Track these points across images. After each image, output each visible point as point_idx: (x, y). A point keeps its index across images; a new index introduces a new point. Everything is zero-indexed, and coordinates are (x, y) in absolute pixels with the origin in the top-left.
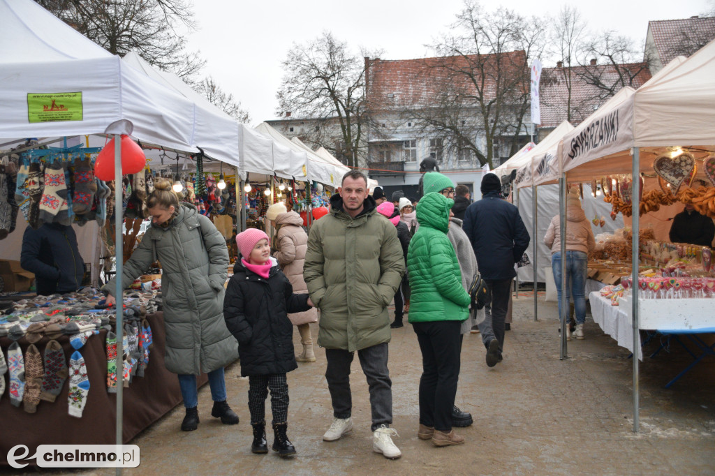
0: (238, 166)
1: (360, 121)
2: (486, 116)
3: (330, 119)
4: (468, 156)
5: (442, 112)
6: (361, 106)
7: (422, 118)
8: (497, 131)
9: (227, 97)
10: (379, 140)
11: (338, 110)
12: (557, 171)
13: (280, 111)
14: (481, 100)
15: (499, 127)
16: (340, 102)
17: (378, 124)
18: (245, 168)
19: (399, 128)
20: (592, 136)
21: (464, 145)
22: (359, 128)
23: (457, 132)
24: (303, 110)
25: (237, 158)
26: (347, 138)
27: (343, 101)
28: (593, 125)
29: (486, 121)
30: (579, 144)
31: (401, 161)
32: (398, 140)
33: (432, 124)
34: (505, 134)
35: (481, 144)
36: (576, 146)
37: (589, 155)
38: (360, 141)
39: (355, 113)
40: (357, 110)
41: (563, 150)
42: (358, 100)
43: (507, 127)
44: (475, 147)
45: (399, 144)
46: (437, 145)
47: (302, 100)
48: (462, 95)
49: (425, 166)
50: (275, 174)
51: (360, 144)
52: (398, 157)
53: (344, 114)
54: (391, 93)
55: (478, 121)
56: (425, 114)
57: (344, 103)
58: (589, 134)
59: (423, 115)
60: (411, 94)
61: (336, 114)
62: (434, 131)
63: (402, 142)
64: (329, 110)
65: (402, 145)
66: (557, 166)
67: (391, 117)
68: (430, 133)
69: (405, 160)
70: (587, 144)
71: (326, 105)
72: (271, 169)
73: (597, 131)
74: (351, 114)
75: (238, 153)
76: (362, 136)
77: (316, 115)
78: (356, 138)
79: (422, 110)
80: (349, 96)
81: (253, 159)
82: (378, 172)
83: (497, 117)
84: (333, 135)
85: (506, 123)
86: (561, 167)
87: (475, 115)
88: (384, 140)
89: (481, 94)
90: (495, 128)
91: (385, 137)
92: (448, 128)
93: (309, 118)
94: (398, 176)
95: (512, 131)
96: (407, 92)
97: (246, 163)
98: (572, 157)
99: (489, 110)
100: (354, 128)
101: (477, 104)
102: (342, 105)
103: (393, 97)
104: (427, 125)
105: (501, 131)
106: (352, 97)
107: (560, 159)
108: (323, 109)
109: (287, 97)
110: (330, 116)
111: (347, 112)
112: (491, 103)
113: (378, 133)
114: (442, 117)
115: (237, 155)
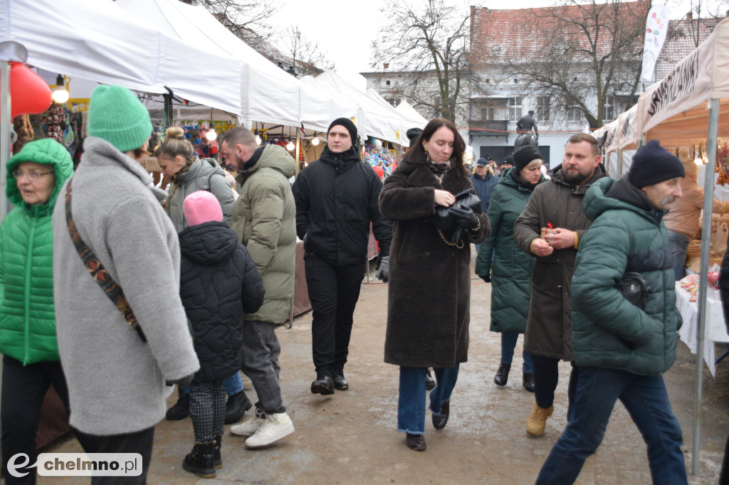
0: (240, 114)
1: (459, 75)
2: (599, 73)
3: (427, 72)
4: (578, 117)
5: (549, 67)
6: (461, 59)
7: (527, 73)
8: (611, 90)
9: (313, 45)
10: (480, 96)
11: (436, 62)
12: (636, 131)
13: (373, 61)
14: (593, 54)
15: (613, 85)
16: (439, 53)
17: (479, 79)
18: (250, 116)
19: (501, 84)
20: (672, 86)
21: (573, 104)
22: (458, 82)
23: (565, 89)
24: (398, 61)
25: (239, 104)
26: (444, 93)
27: (442, 53)
28: (674, 74)
29: (599, 78)
30: (659, 97)
31: (504, 119)
32: (502, 97)
33: (537, 79)
34: (619, 93)
35: (592, 104)
36: (656, 100)
37: (666, 112)
38: (458, 97)
39: (455, 65)
40: (457, 63)
41: (644, 106)
42: (458, 51)
43: (622, 85)
44: (584, 107)
45: (502, 102)
46: (544, 103)
47: (397, 50)
48: (573, 49)
49: (522, 125)
50: (302, 126)
51: (458, 100)
52: (501, 115)
53: (442, 68)
54: (497, 45)
55: (590, 79)
56: (531, 68)
57: (442, 55)
58: (669, 85)
59: (528, 70)
60: (519, 47)
61: (434, 67)
62: (540, 88)
63: (507, 99)
64: (426, 62)
65: (506, 102)
66: (636, 125)
67: (493, 71)
68: (536, 89)
69: (509, 119)
70: (666, 96)
71: (423, 56)
72: (296, 120)
73: (676, 80)
74: (449, 67)
75: (239, 98)
76: (461, 91)
77: (411, 68)
78: (454, 94)
79: (527, 65)
80: (448, 48)
81: (265, 106)
82: (479, 132)
83: (611, 73)
84: (429, 90)
85: (621, 82)
86: (640, 127)
87: (586, 72)
88: (485, 96)
89: (594, 47)
90: (607, 86)
91: (485, 93)
92: (555, 84)
93: (404, 71)
94: (500, 135)
95: (627, 91)
96: (515, 45)
97: (251, 111)
98: (652, 114)
99: (602, 66)
100: (453, 82)
101: (590, 60)
102: (440, 57)
103: (500, 50)
104: (532, 81)
105: (615, 90)
106: (451, 48)
107: (640, 117)
108: (420, 61)
109: (382, 47)
110: (427, 69)
111: (446, 64)
112: (605, 57)
113: (478, 89)
114: (549, 73)
115: (237, 101)
